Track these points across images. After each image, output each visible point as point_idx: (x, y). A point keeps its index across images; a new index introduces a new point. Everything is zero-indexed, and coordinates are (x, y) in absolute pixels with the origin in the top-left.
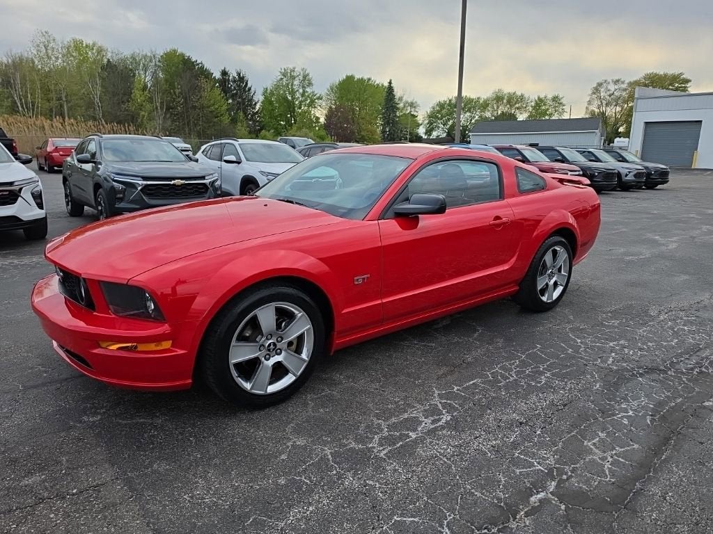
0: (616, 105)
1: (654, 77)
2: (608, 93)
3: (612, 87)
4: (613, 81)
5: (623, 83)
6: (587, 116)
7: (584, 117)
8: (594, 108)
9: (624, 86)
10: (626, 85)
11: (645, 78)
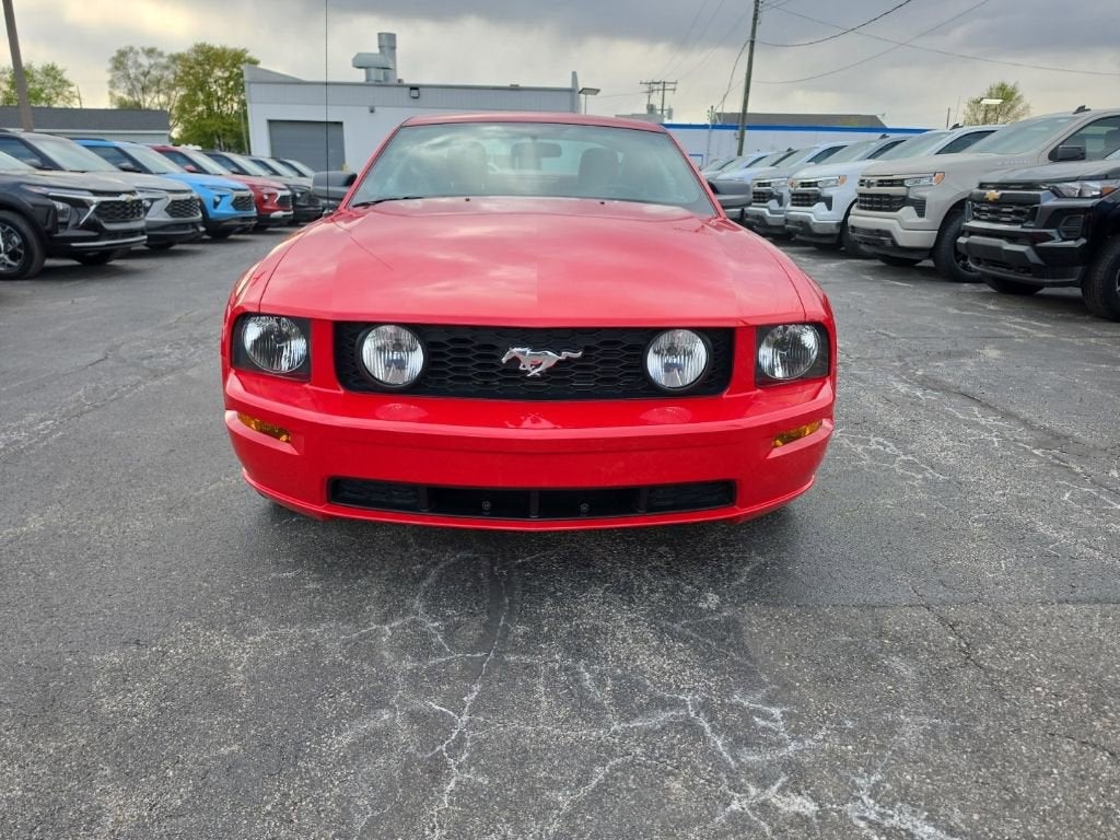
0: (158, 92)
1: (208, 52)
2: (141, 70)
3: (145, 61)
4: (143, 49)
5: (161, 55)
6: (114, 107)
7: (109, 108)
8: (121, 93)
9: (163, 61)
10: (166, 60)
11: (196, 52)
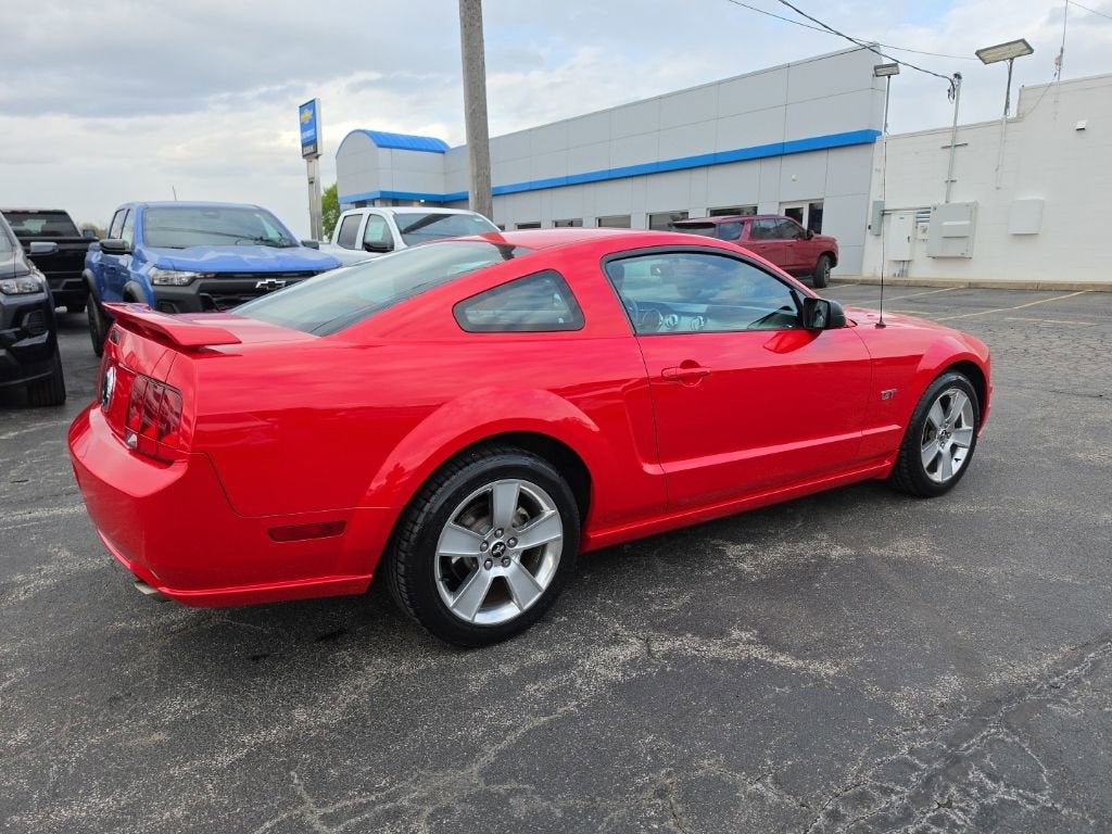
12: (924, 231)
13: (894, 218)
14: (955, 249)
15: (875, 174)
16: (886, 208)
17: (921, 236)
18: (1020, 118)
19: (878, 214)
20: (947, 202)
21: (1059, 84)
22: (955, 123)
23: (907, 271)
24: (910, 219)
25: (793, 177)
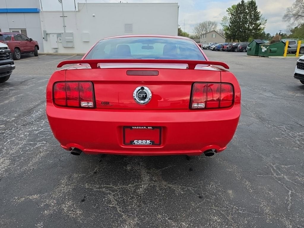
12: (60, 40)
13: (51, 36)
14: (70, 45)
15: (41, 22)
16: (47, 33)
17: (59, 41)
18: (79, 11)
19: (45, 34)
20: (65, 32)
21: (86, 3)
22: (63, 10)
23: (58, 51)
24: (56, 36)
25: (13, 20)
